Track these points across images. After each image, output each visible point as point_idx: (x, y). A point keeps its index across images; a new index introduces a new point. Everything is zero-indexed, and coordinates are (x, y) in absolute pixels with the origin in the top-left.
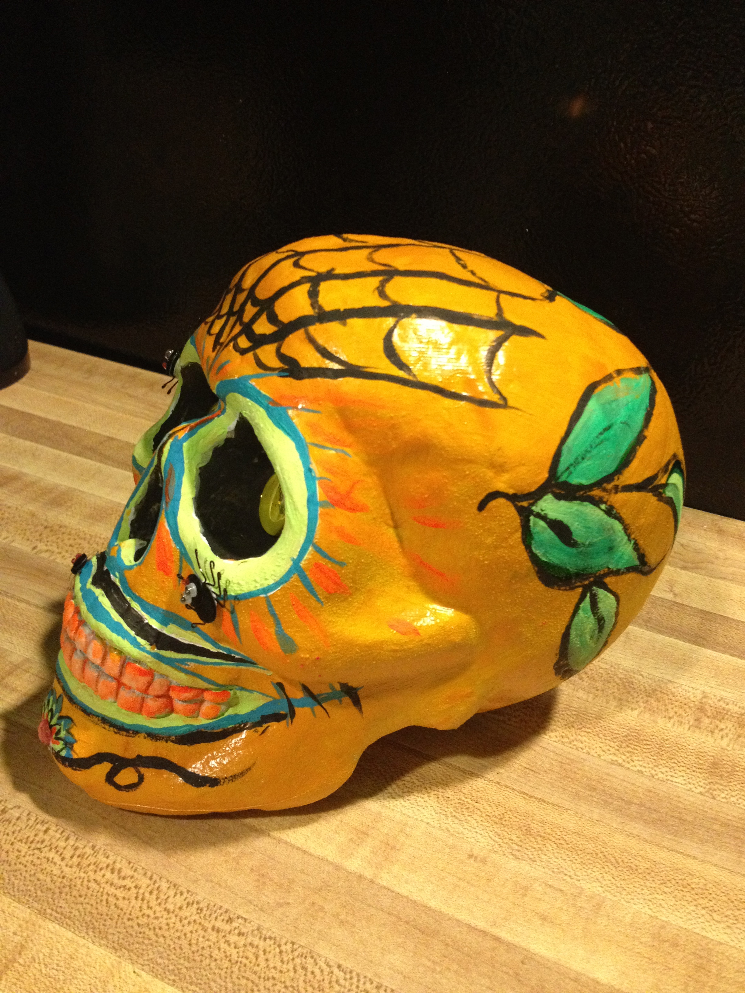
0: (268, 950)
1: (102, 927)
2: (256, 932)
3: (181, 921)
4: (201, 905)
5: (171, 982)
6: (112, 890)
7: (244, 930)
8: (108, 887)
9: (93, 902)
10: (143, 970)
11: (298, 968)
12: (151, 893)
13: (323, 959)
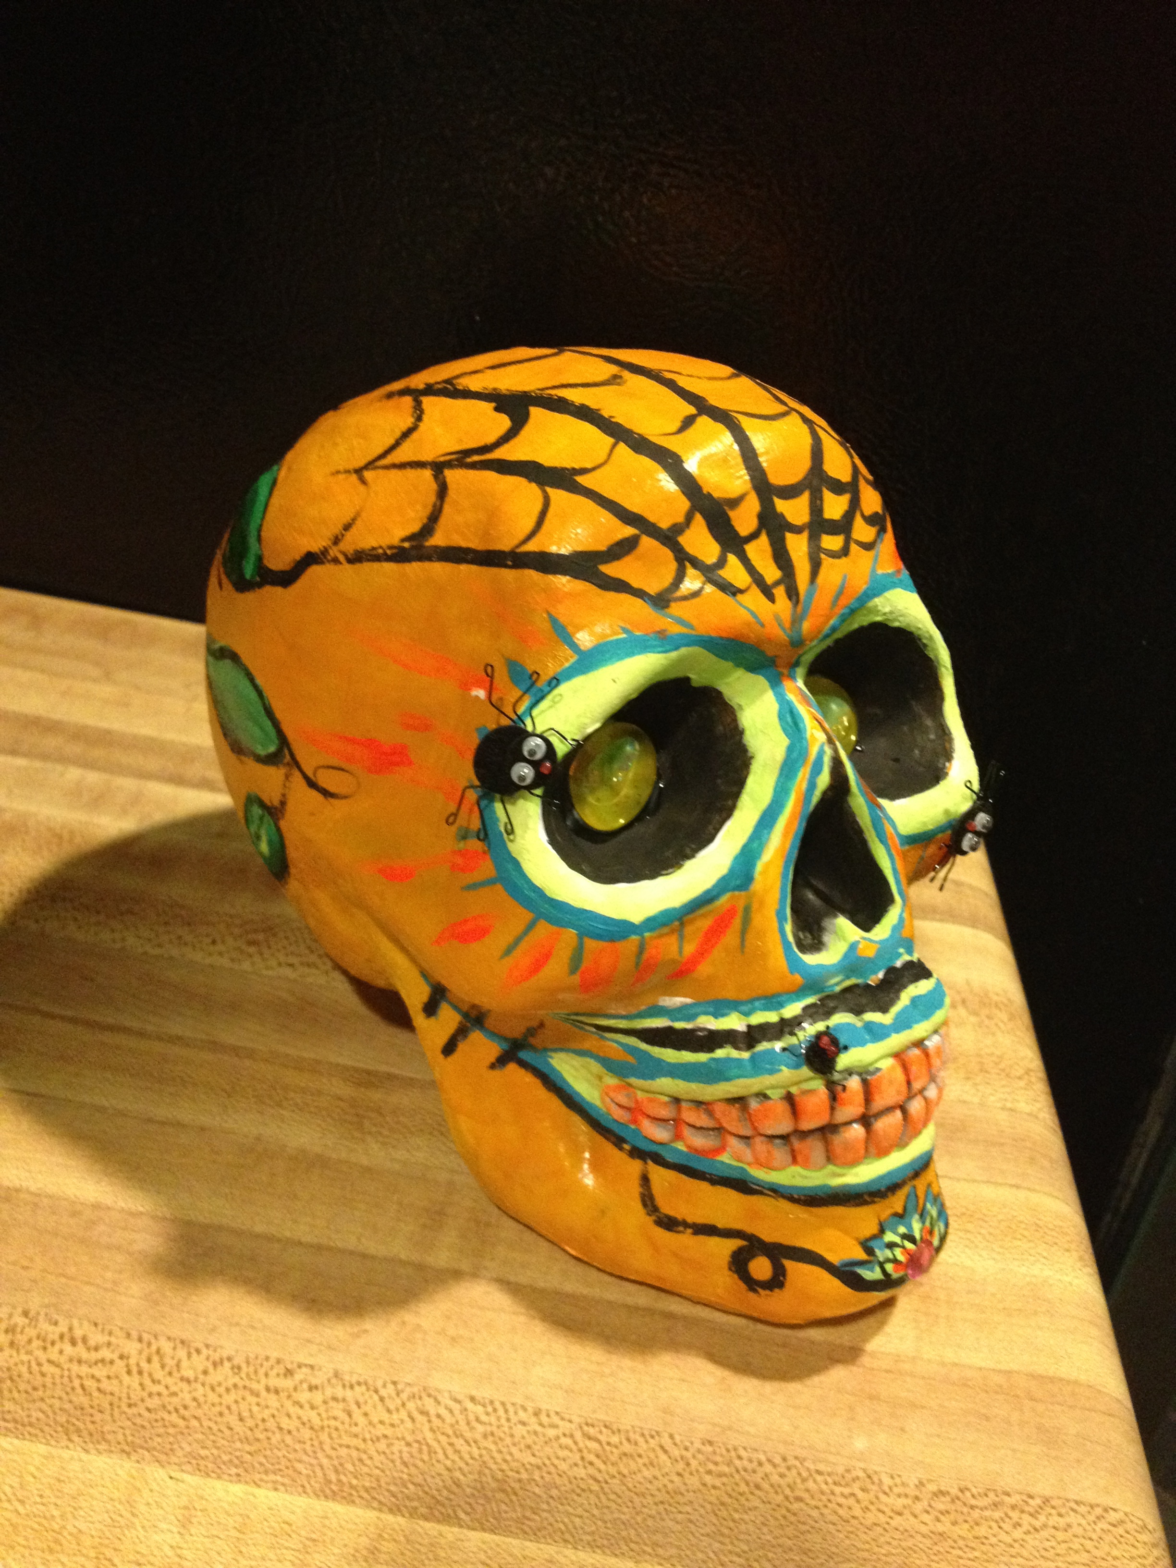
0: (361, 1400)
1: (91, 1427)
2: (334, 1381)
3: (213, 1389)
4: (236, 1362)
5: (234, 1478)
6: (84, 1370)
7: (314, 1381)
8: (75, 1368)
9: (58, 1392)
10: (182, 1471)
11: (416, 1414)
12: (149, 1361)
13: (446, 1395)
